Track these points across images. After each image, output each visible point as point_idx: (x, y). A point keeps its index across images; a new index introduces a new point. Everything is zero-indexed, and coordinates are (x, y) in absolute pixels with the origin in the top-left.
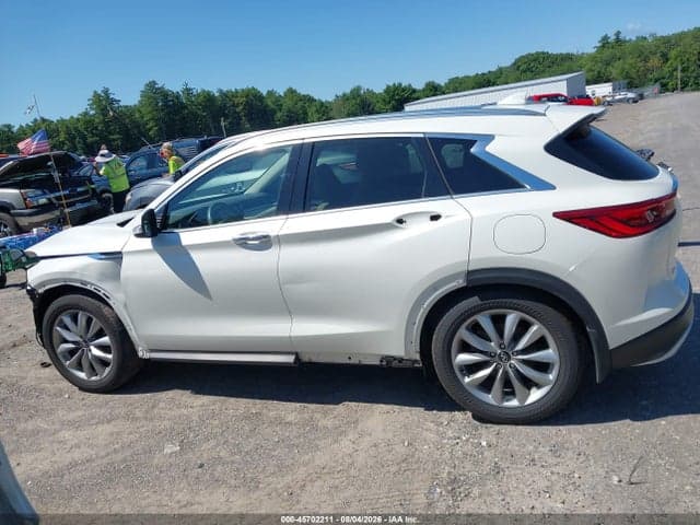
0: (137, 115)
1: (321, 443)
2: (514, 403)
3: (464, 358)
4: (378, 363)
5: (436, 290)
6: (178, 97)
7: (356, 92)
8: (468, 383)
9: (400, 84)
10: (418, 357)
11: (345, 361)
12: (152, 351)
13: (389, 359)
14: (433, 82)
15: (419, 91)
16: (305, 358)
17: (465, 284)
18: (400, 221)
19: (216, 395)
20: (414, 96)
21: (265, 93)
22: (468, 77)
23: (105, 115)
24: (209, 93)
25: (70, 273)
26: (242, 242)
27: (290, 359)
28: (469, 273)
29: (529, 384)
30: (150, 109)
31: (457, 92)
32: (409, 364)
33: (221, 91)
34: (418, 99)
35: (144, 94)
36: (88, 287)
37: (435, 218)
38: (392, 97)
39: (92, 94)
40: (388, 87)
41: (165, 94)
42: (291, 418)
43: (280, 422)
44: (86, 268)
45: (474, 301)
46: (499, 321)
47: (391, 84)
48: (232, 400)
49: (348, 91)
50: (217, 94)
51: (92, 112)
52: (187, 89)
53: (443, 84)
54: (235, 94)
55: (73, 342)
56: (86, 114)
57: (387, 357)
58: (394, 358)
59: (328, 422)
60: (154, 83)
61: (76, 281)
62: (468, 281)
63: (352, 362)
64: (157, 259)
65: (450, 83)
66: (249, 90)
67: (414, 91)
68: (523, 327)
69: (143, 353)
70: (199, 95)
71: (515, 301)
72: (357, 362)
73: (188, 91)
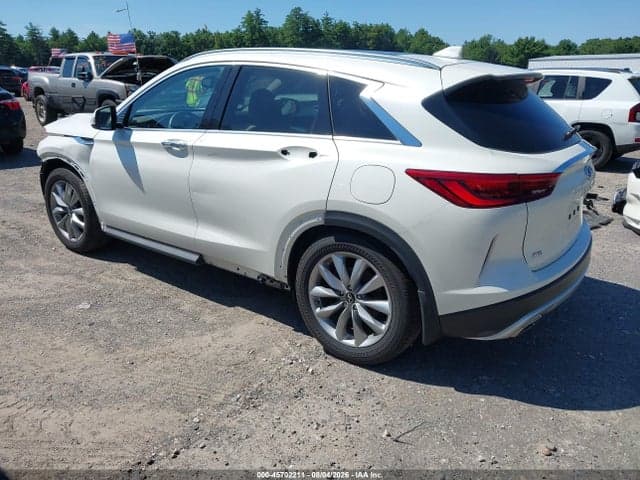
0: (280, 36)
1: (188, 332)
2: (351, 342)
3: (320, 290)
4: (256, 278)
5: (301, 222)
6: (317, 24)
7: (485, 41)
8: (319, 314)
9: (533, 39)
10: (285, 281)
11: (235, 270)
12: (108, 227)
13: (265, 277)
14: (569, 41)
15: (553, 48)
16: (208, 261)
17: (323, 223)
18: (285, 152)
19: (148, 274)
20: (545, 52)
21: (397, 31)
22: (610, 40)
23: (253, 34)
24: (345, 25)
25: (61, 150)
26: (170, 148)
27: (194, 258)
28: (328, 213)
29: (368, 330)
30: (291, 32)
31: (593, 54)
32: (278, 286)
33: (356, 25)
34: (548, 55)
35: (289, 18)
36: (71, 164)
37: (313, 155)
38: (522, 51)
39: (246, 13)
40: (520, 40)
41: (305, 20)
42: (186, 307)
43: (176, 308)
44: (71, 147)
45: (330, 240)
46: (349, 264)
47: (524, 38)
48: (158, 282)
49: (477, 39)
50: (352, 27)
51: (243, 30)
52: (327, 19)
53: (579, 45)
54: (369, 29)
55: (63, 207)
56: (238, 30)
57: (264, 275)
58: (268, 277)
59: (209, 319)
60: (299, 9)
61: (65, 157)
62: (326, 220)
63: (239, 272)
64: (113, 150)
65: (587, 44)
66: (383, 26)
67: (547, 47)
68: (368, 274)
69: (104, 228)
70: (336, 25)
71: (361, 248)
72: (243, 274)
73: (327, 20)
